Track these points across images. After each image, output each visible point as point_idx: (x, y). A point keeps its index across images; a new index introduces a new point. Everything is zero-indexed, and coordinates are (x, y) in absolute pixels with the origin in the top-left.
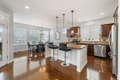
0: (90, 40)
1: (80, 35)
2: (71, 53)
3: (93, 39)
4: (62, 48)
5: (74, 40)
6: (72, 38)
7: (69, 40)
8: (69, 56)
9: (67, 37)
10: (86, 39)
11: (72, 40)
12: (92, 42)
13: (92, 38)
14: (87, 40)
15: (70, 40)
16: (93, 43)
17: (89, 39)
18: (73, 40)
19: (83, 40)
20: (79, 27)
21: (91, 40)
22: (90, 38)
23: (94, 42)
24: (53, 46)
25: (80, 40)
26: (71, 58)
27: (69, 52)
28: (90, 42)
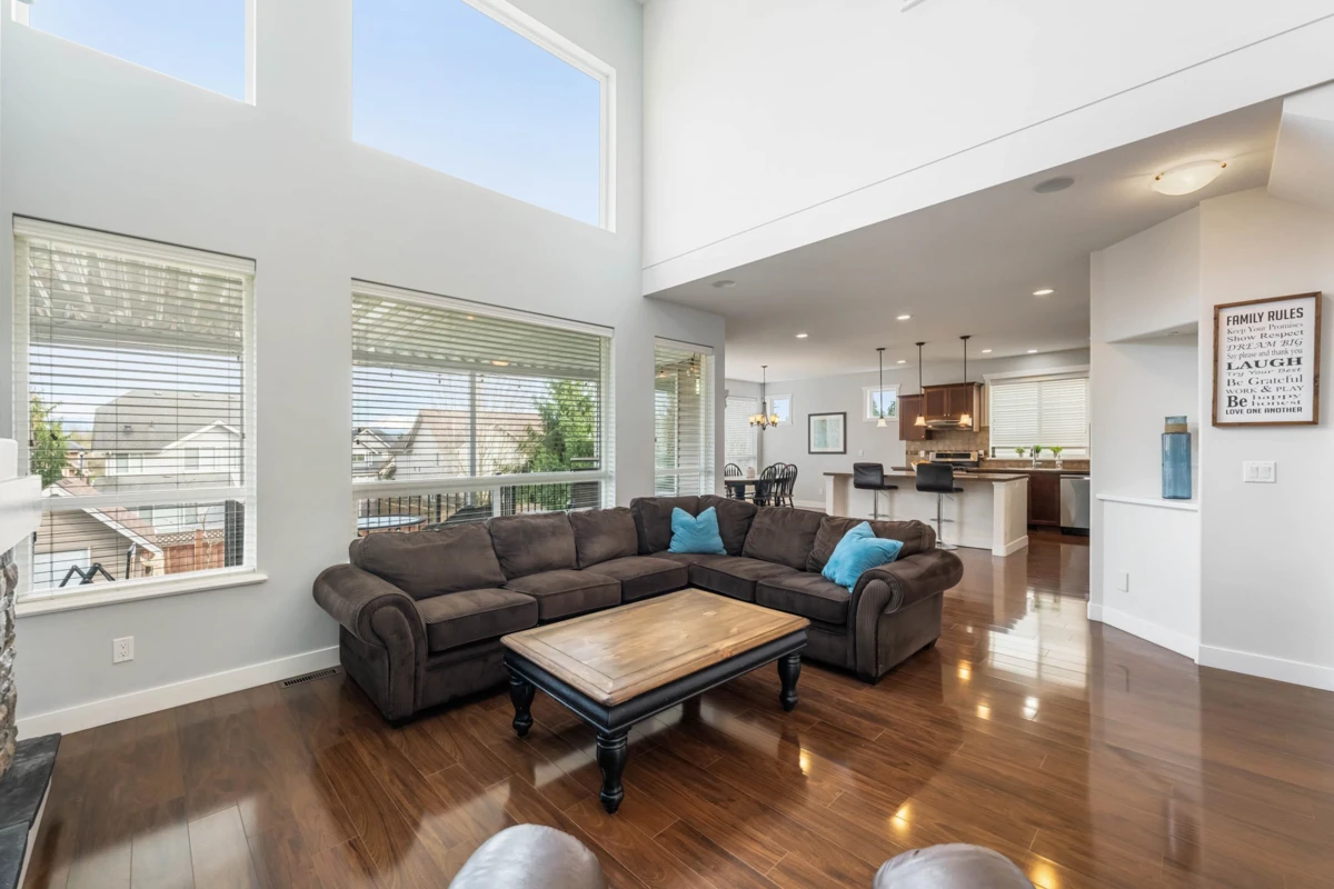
0: (1043, 451)
1: (984, 430)
2: (961, 504)
3: (1056, 450)
4: (929, 481)
5: (947, 456)
6: (929, 445)
7: (911, 454)
8: (954, 517)
9: (902, 437)
10: (1021, 451)
11: (932, 457)
12: (1051, 463)
13: (1055, 445)
14: (1026, 455)
15: (922, 454)
16: (1059, 469)
17: (1038, 450)
18: (939, 456)
19: (1000, 455)
20: (981, 386)
21: (1046, 455)
22: (1041, 445)
23: (1064, 462)
24: (883, 477)
25: (986, 453)
26: (961, 524)
27: (954, 496)
28: (1040, 466)
